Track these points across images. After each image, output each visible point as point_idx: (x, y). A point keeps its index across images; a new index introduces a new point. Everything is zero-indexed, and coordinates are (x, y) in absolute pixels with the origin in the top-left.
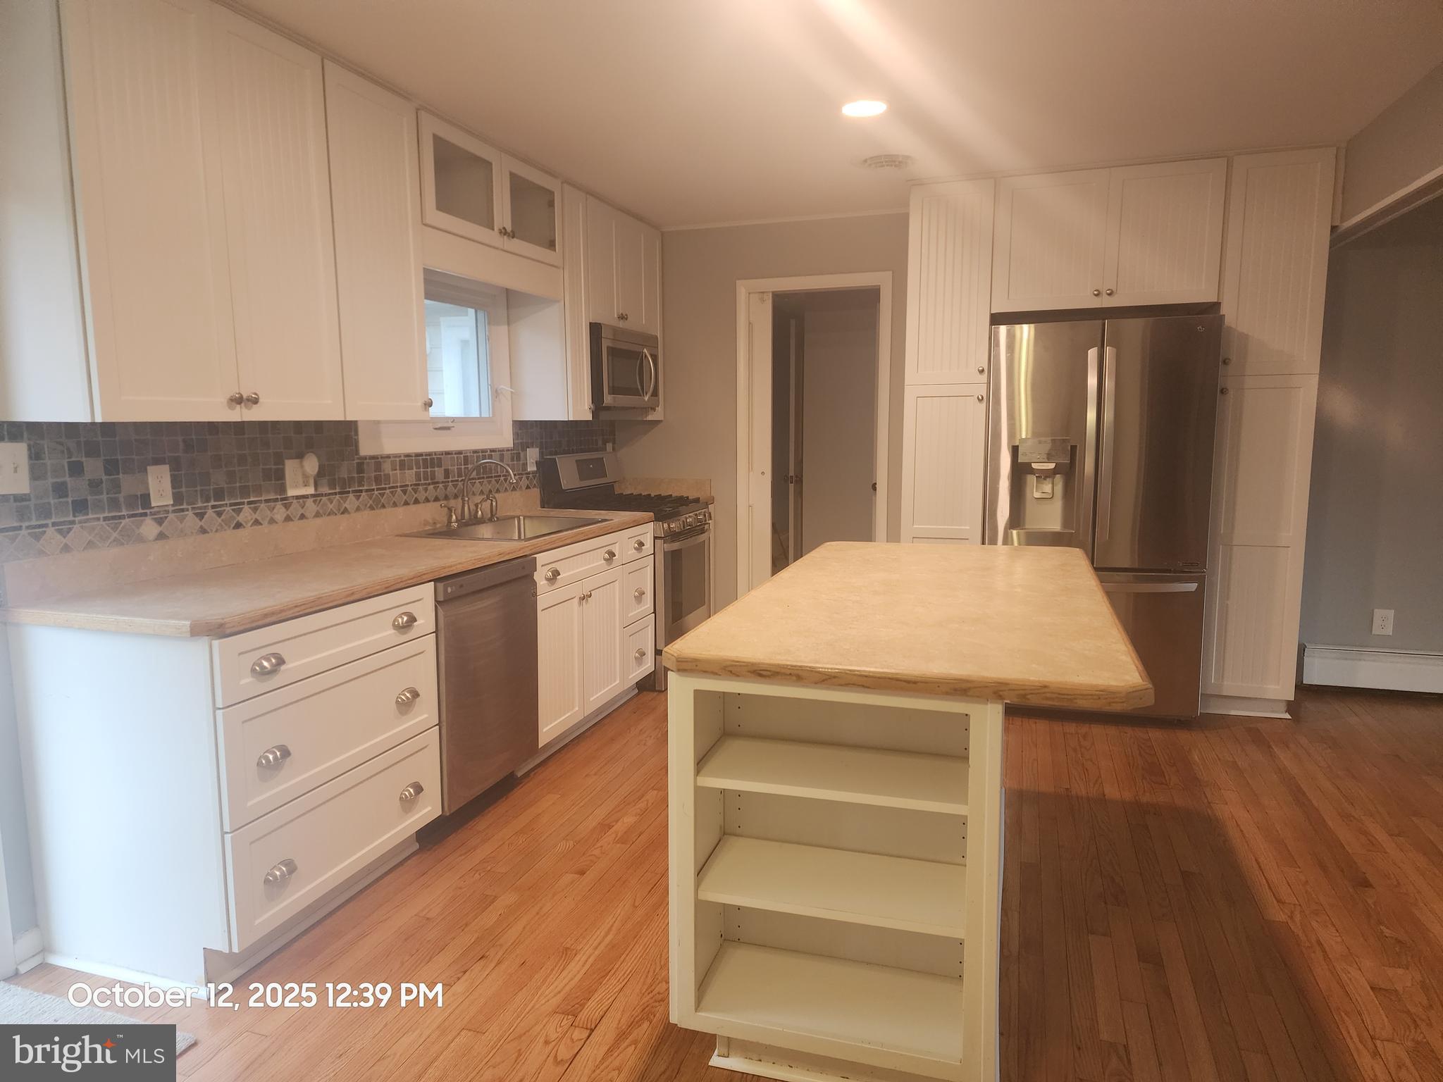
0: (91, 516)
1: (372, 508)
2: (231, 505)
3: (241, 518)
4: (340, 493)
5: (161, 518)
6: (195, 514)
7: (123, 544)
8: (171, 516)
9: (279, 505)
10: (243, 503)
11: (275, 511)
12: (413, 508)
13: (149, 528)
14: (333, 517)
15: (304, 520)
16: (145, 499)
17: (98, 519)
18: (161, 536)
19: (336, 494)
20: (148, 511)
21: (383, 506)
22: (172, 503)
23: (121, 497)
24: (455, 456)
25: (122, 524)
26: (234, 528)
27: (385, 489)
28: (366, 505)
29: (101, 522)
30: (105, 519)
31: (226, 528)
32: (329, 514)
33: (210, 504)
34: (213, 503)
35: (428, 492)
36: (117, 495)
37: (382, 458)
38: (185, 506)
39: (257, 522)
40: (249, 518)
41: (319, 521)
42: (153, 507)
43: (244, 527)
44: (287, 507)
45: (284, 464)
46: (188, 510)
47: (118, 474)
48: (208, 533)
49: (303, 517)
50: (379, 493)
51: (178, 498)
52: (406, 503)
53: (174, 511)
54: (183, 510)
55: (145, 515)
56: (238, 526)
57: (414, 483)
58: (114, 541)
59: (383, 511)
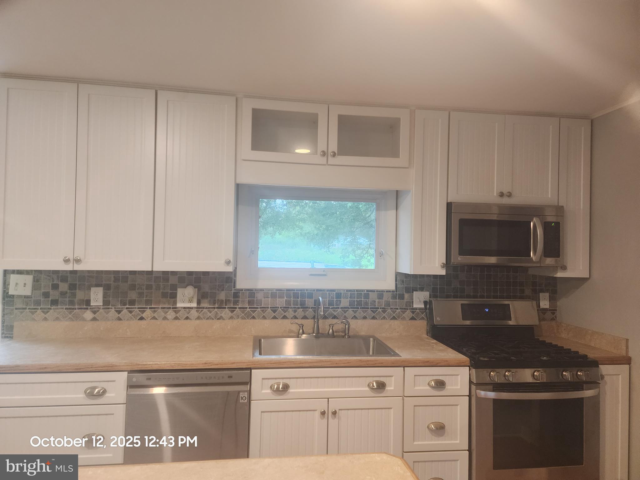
0: (59, 307)
1: (243, 318)
2: (138, 308)
3: (144, 315)
4: (217, 308)
5: (95, 311)
6: (115, 310)
7: (73, 320)
8: (101, 310)
9: (171, 311)
10: (147, 308)
11: (168, 313)
12: (280, 321)
13: (88, 315)
14: (211, 321)
15: (188, 321)
16: (88, 302)
17: (63, 308)
18: (94, 319)
19: (214, 308)
20: (89, 307)
21: (254, 318)
22: (102, 304)
23: (76, 300)
24: (328, 292)
25: (74, 312)
26: (139, 320)
27: (257, 308)
28: (238, 316)
29: (65, 310)
30: (66, 309)
31: (134, 319)
32: (208, 319)
33: (126, 307)
34: (128, 306)
35: (297, 313)
36: (73, 299)
37: (255, 290)
38: (110, 307)
39: (154, 318)
40: (149, 316)
41: (198, 321)
42: (92, 306)
43: (145, 320)
44: (176, 312)
45: (176, 290)
46: (112, 308)
47: (76, 290)
48: (122, 320)
49: (187, 318)
50: (251, 310)
51: (106, 303)
52: (275, 318)
53: (103, 309)
54: (109, 308)
55: (87, 309)
56: (142, 319)
57: (285, 306)
58: (69, 318)
59: (252, 320)
